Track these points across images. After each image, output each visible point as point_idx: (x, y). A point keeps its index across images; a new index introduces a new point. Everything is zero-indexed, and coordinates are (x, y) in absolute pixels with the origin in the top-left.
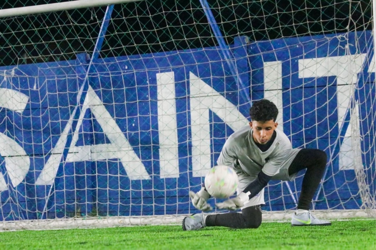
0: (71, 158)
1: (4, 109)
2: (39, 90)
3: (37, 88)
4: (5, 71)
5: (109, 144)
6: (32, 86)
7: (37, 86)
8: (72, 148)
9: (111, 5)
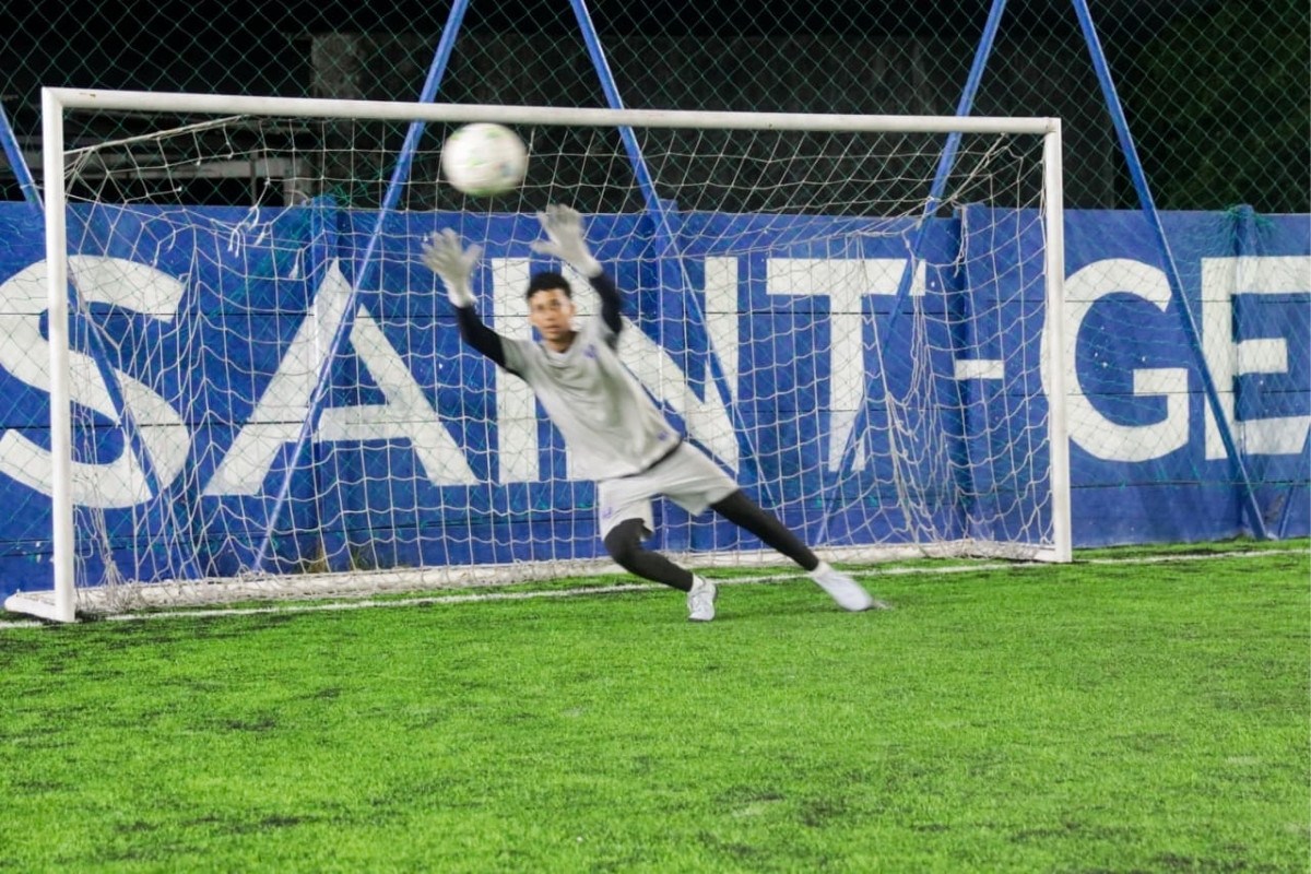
5: (385, 406)
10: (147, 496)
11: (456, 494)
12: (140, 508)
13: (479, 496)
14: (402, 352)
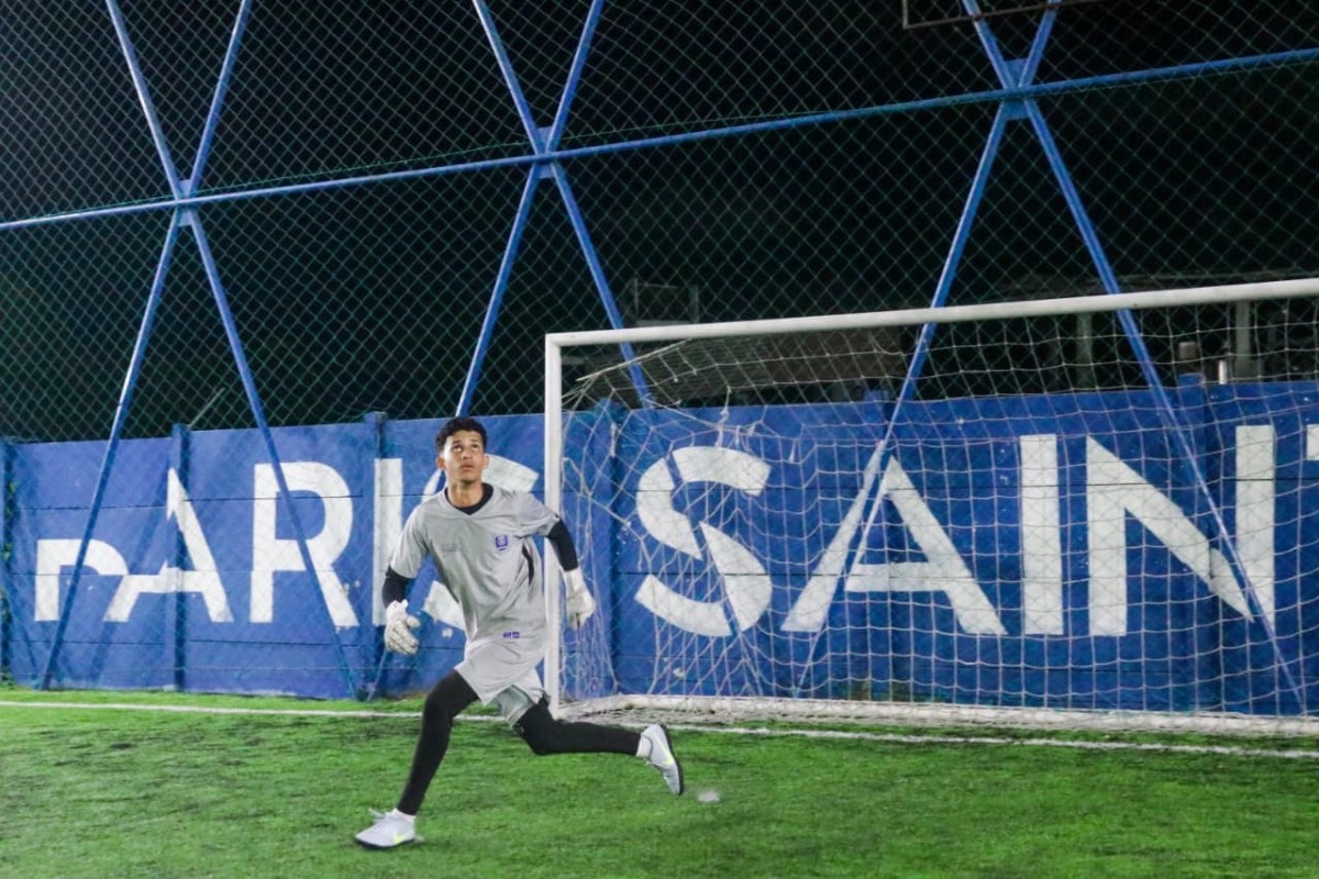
0: (852, 585)
1: (719, 485)
2: (801, 463)
3: (796, 460)
4: (739, 427)
5: (925, 564)
6: (787, 456)
7: (796, 453)
8: (857, 568)
9: (930, 324)
10: (726, 631)
11: (989, 643)
12: (719, 640)
13: (1012, 650)
14: (943, 522)
